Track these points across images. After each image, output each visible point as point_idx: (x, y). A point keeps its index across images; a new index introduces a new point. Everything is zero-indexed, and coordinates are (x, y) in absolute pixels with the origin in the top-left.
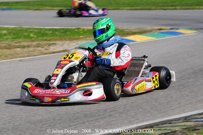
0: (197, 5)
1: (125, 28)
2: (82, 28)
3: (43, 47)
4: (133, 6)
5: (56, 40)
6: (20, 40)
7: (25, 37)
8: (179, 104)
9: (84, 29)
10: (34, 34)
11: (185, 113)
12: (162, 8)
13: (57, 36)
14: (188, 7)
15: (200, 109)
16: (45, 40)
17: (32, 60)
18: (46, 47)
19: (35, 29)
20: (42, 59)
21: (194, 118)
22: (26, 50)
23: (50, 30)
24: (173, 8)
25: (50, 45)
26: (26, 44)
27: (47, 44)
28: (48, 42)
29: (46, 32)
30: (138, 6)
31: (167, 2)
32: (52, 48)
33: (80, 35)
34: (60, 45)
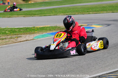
0: (102, 11)
1: (61, 26)
2: (36, 27)
3: (14, 39)
4: (65, 13)
5: (21, 34)
7: (3, 33)
8: (95, 68)
9: (37, 27)
10: (8, 32)
11: (99, 73)
12: (82, 13)
13: (21, 32)
14: (97, 12)
15: (107, 71)
16: (15, 35)
17: (8, 46)
18: (15, 39)
19: (9, 28)
21: (104, 76)
22: (4, 41)
23: (17, 28)
24: (88, 13)
26: (4, 37)
27: (16, 37)
28: (17, 36)
29: (15, 30)
30: (67, 13)
31: (84, 10)
32: (19, 39)
33: (35, 31)
34: (24, 37)
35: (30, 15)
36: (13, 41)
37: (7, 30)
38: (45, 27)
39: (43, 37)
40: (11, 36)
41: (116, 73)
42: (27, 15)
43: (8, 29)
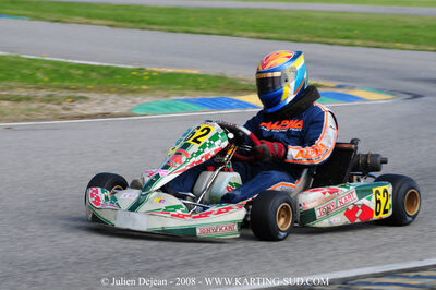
0: (398, 41)
1: (240, 76)
2: (149, 68)
3: (59, 104)
5: (89, 90)
6: (12, 84)
7: (24, 77)
8: (335, 250)
9: (151, 72)
10: (44, 73)
12: (324, 40)
13: (92, 80)
14: (380, 44)
16: (67, 88)
18: (65, 104)
19: (47, 62)
20: (55, 128)
21: (363, 283)
22: (22, 106)
23: (79, 67)
24: (347, 42)
25: (75, 99)
26: (23, 93)
27: (69, 98)
28: (72, 94)
29: (72, 71)
30: (272, 32)
31: (335, 28)
32: (79, 106)
33: (143, 84)
34: (97, 103)
35: (133, 22)
36: (55, 110)
37: (38, 68)
38: (179, 75)
39: (168, 111)
40: (49, 93)
41: (407, 277)
42: (124, 20)
43: (44, 66)
